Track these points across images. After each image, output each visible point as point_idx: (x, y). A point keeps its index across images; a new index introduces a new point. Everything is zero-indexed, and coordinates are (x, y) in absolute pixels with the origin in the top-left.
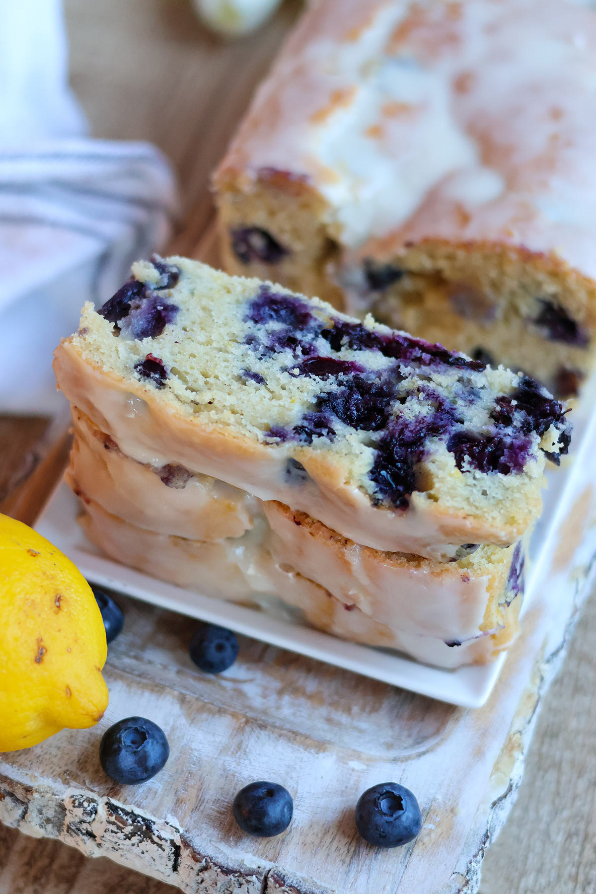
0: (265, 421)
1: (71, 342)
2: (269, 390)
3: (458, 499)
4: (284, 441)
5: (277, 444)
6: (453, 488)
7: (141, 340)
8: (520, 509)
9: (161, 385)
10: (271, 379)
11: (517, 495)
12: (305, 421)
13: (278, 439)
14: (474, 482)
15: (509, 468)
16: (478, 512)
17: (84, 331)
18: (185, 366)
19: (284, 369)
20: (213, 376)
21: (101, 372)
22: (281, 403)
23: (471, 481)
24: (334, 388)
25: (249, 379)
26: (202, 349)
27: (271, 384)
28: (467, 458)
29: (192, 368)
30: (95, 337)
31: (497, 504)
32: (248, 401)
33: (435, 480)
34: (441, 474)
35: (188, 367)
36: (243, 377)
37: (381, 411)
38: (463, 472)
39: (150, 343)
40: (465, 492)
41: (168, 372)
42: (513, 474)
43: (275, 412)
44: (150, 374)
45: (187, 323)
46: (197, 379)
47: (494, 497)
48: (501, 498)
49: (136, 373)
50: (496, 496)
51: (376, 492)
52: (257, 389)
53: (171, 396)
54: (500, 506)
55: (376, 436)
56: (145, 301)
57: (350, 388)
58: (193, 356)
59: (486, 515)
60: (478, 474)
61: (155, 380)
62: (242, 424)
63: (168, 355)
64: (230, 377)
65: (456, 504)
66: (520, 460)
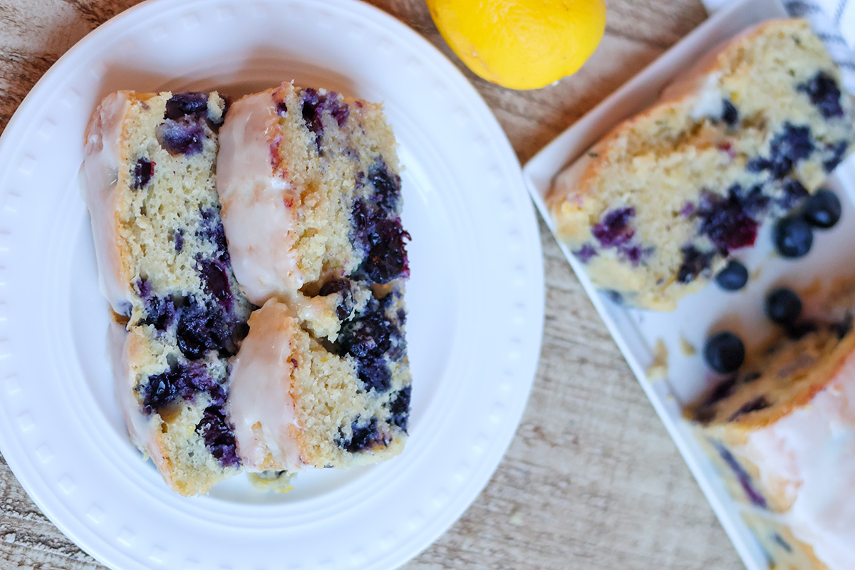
0: (148, 274)
1: (132, 104)
2: (175, 259)
3: (174, 444)
4: (141, 296)
5: (136, 293)
6: (180, 435)
7: (163, 148)
8: (195, 483)
9: (135, 187)
10: (184, 255)
11: (204, 475)
12: (164, 301)
13: (139, 292)
14: (194, 443)
15: (221, 456)
16: (174, 462)
17: (146, 108)
18: (159, 192)
19: (199, 257)
20: (163, 215)
21: (121, 142)
22: (169, 275)
23: (193, 441)
24: (202, 304)
25: (175, 240)
26: (180, 192)
27: (180, 258)
28: (209, 425)
29: (160, 197)
30: (146, 118)
31: (189, 468)
32: (157, 253)
33: (177, 420)
34: (184, 421)
35: (160, 194)
36: (174, 236)
37: (203, 348)
38: (196, 431)
39: (164, 156)
40: (182, 442)
41: (148, 185)
42: (218, 462)
43: (159, 276)
44: (139, 175)
45: (194, 166)
46: (154, 206)
47: (193, 462)
48: (195, 467)
49: (134, 166)
50: (194, 462)
51: (143, 386)
52: (170, 251)
53: (129, 201)
54: (189, 471)
55: (182, 361)
56: (194, 124)
57: (207, 314)
58: (170, 190)
59: (176, 468)
60: (202, 442)
61: (136, 182)
62: (137, 260)
63: (162, 174)
64: (169, 226)
65: (169, 445)
66: (231, 461)
